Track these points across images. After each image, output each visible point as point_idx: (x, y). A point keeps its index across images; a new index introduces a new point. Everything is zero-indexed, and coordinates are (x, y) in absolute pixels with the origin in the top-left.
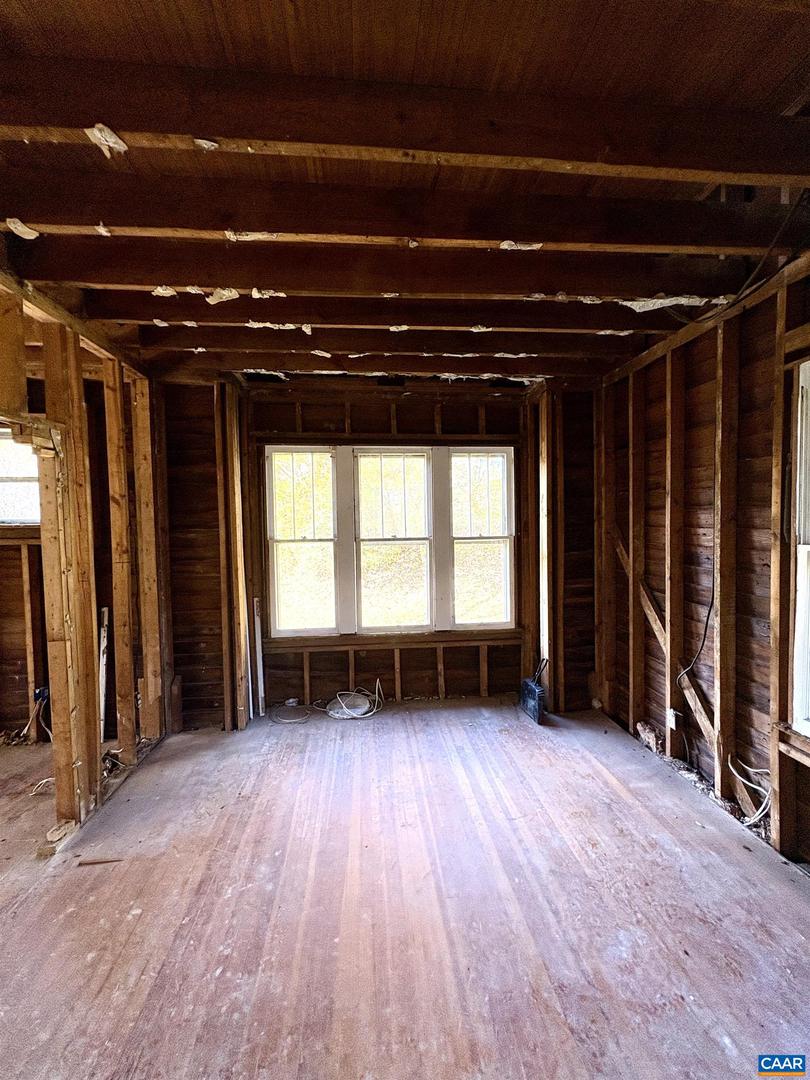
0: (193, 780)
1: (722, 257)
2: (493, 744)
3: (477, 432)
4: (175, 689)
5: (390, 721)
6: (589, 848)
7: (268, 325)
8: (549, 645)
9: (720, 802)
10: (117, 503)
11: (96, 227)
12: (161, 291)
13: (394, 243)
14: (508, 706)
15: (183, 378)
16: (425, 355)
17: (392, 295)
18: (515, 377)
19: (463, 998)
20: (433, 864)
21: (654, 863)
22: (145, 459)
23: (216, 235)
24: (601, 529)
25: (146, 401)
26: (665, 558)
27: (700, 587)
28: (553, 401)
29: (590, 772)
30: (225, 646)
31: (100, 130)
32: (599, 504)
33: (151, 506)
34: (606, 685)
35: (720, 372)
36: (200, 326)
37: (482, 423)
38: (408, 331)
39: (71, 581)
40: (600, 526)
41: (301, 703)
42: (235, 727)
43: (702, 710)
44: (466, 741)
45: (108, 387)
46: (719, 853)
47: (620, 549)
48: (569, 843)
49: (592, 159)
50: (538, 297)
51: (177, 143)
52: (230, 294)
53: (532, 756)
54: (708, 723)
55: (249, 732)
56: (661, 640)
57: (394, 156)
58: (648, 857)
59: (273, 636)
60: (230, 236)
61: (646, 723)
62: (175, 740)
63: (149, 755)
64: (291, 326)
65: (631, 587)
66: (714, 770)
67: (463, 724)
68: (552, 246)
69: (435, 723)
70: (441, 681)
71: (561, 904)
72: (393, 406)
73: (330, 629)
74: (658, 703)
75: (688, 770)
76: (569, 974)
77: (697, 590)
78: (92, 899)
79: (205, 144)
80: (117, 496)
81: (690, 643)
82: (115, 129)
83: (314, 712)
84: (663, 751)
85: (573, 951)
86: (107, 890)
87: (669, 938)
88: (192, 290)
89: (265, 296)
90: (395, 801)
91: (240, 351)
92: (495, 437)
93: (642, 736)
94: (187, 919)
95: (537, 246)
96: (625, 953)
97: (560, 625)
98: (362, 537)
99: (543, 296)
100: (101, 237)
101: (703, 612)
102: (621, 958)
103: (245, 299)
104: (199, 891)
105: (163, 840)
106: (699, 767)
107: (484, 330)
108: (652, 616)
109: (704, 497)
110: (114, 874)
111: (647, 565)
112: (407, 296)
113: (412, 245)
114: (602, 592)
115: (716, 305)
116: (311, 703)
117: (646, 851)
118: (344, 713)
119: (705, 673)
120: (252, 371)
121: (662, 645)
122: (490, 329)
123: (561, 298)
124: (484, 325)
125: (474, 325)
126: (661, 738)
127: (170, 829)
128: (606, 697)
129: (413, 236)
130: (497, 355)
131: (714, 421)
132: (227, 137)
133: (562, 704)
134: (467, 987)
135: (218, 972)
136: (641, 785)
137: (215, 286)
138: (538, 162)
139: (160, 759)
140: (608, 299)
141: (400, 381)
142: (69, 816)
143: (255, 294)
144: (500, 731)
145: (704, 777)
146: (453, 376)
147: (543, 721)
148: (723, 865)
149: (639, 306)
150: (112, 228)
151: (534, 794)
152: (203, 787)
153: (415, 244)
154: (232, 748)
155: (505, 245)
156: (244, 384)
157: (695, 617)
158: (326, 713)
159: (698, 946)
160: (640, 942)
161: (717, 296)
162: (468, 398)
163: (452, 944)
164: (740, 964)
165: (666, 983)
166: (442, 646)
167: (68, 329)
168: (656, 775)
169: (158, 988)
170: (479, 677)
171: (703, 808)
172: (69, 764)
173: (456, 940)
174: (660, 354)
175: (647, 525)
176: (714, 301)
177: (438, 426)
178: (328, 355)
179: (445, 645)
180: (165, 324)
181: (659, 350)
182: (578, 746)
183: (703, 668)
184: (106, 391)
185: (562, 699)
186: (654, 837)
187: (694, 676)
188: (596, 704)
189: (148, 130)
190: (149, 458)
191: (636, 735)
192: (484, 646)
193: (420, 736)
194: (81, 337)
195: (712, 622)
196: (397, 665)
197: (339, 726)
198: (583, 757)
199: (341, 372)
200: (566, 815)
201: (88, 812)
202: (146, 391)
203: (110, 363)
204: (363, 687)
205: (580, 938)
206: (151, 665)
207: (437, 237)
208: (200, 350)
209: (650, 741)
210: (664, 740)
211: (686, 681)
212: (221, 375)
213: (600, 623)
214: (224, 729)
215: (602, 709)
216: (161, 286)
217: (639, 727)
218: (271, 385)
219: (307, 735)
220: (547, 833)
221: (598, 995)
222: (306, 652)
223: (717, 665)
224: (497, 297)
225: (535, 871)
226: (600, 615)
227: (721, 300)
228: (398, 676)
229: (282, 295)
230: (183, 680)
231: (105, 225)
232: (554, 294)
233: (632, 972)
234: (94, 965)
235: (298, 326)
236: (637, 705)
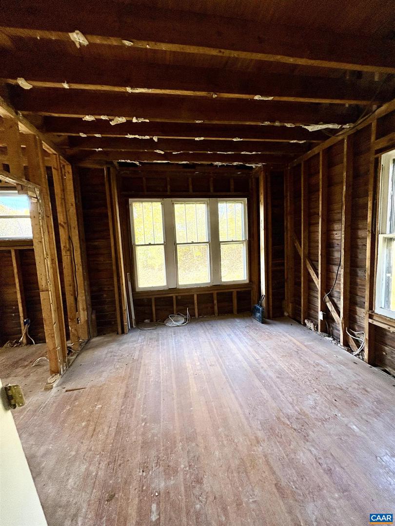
0: (109, 355)
1: (347, 106)
2: (243, 332)
3: (229, 191)
4: (94, 317)
5: (195, 326)
6: (291, 368)
7: (137, 136)
8: (265, 288)
9: (342, 347)
10: (63, 227)
11: (63, 84)
12: (88, 118)
13: (205, 95)
14: (247, 317)
15: (89, 164)
16: (209, 152)
17: (200, 122)
18: (249, 164)
19: (249, 423)
20: (226, 378)
21: (319, 371)
22: (72, 205)
23: (122, 89)
24: (288, 235)
25: (71, 176)
26: (318, 246)
27: (334, 258)
28: (266, 176)
29: (287, 340)
30: (117, 296)
31: (77, 34)
32: (287, 224)
33: (77, 228)
34: (290, 305)
35: (345, 159)
36: (103, 137)
37: (232, 187)
38: (204, 140)
39: (49, 263)
40: (287, 234)
41: (152, 321)
42: (123, 332)
43: (335, 310)
44: (231, 332)
45: (54, 168)
46: (344, 365)
47: (297, 244)
48: (283, 367)
49: (301, 57)
50: (267, 123)
51: (114, 42)
52: (122, 120)
53: (261, 336)
54: (337, 316)
55: (130, 334)
56: (316, 282)
57: (214, 52)
58: (315, 369)
59: (137, 291)
60: (129, 90)
61: (309, 319)
62: (96, 340)
63: (85, 346)
64: (147, 137)
65: (302, 260)
66: (340, 335)
67: (228, 325)
68: (277, 98)
69: (216, 326)
70: (216, 308)
71: (284, 389)
72: (190, 179)
73: (164, 286)
74: (314, 311)
75: (328, 336)
76: (290, 411)
77: (333, 259)
78: (77, 403)
79: (127, 43)
80: (62, 223)
81: (329, 283)
82: (84, 33)
83: (159, 324)
84: (317, 330)
85: (291, 404)
86: (83, 400)
87: (328, 396)
88: (103, 117)
89: (139, 121)
90: (205, 357)
91: (119, 150)
92: (239, 193)
93: (307, 325)
94: (123, 407)
95: (271, 98)
96: (312, 403)
97: (270, 279)
98: (177, 242)
99: (269, 123)
100: (64, 89)
101: (335, 268)
102: (310, 404)
103: (129, 122)
104: (126, 396)
105: (102, 379)
106: (332, 335)
107: (239, 140)
108: (312, 272)
109: (337, 217)
110: (84, 393)
111: (309, 250)
112: (207, 122)
113: (215, 96)
114: (288, 264)
115: (344, 128)
116: (157, 321)
117: (315, 367)
118: (173, 324)
119: (336, 294)
120: (123, 161)
121: (317, 284)
122: (242, 140)
123: (277, 124)
124: (239, 138)
125: (235, 137)
126: (316, 325)
127: (105, 374)
128: (290, 310)
129: (215, 92)
130: (242, 153)
131: (342, 182)
132: (138, 40)
133: (271, 315)
134: (250, 419)
135: (143, 424)
136: (309, 343)
137: (115, 116)
138: (279, 58)
139: (90, 348)
140: (298, 125)
141: (193, 166)
142: (55, 372)
143: (134, 120)
144: (246, 327)
145: (336, 339)
146: (220, 164)
147: (263, 322)
148: (347, 370)
149: (311, 128)
150: (71, 84)
151: (265, 350)
152: (115, 357)
153: (216, 96)
154: (124, 341)
155: (257, 97)
156: (118, 168)
157: (331, 271)
158: (165, 325)
159: (340, 398)
160: (317, 398)
161: (345, 124)
162: (226, 175)
163: (241, 406)
164: (356, 402)
165: (329, 411)
166: (216, 292)
167: (37, 137)
168: (315, 339)
169: (118, 433)
170: (232, 306)
171: (337, 350)
172: (55, 348)
173: (242, 404)
174: (316, 152)
175: (310, 232)
176: (344, 127)
177: (212, 188)
178: (163, 153)
179: (218, 291)
180: (85, 136)
181: (316, 150)
182: (281, 331)
183: (335, 292)
184: (53, 169)
185: (271, 312)
186: (318, 361)
187: (331, 297)
188: (286, 314)
189: (100, 35)
190: (74, 205)
191: (305, 325)
192: (235, 291)
193: (210, 331)
194: (43, 142)
195: (340, 272)
196: (196, 302)
197: (172, 329)
198: (283, 335)
199: (167, 162)
200: (279, 356)
201: (64, 371)
202: (71, 171)
203: (54, 156)
204: (181, 312)
205: (293, 399)
206: (81, 305)
207: (226, 93)
208: (100, 149)
209: (311, 326)
210: (318, 326)
211: (327, 299)
212: (107, 163)
213: (287, 278)
214: (118, 334)
215: (289, 316)
216: (88, 115)
217: (306, 321)
218: (131, 168)
219: (158, 334)
220: (273, 363)
221: (303, 417)
222: (153, 298)
223: (342, 290)
224: (248, 123)
225: (270, 377)
226: (287, 275)
227: (347, 126)
228: (196, 307)
229: (148, 121)
230: (96, 313)
231: (67, 83)
232: (274, 122)
233: (315, 408)
234: (87, 426)
235: (151, 137)
236: (305, 312)
